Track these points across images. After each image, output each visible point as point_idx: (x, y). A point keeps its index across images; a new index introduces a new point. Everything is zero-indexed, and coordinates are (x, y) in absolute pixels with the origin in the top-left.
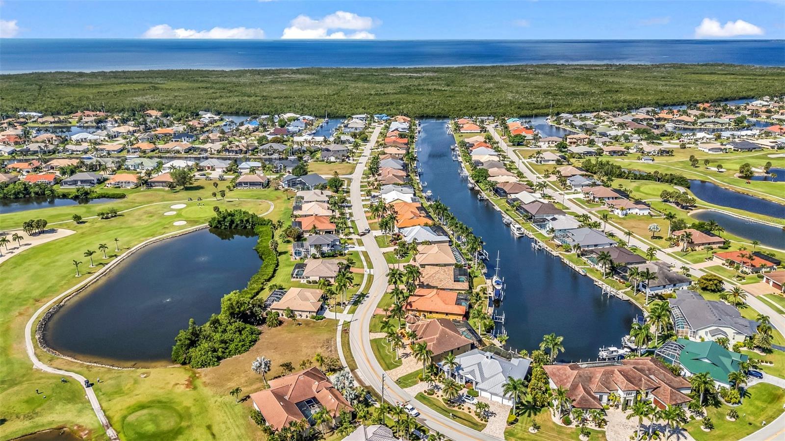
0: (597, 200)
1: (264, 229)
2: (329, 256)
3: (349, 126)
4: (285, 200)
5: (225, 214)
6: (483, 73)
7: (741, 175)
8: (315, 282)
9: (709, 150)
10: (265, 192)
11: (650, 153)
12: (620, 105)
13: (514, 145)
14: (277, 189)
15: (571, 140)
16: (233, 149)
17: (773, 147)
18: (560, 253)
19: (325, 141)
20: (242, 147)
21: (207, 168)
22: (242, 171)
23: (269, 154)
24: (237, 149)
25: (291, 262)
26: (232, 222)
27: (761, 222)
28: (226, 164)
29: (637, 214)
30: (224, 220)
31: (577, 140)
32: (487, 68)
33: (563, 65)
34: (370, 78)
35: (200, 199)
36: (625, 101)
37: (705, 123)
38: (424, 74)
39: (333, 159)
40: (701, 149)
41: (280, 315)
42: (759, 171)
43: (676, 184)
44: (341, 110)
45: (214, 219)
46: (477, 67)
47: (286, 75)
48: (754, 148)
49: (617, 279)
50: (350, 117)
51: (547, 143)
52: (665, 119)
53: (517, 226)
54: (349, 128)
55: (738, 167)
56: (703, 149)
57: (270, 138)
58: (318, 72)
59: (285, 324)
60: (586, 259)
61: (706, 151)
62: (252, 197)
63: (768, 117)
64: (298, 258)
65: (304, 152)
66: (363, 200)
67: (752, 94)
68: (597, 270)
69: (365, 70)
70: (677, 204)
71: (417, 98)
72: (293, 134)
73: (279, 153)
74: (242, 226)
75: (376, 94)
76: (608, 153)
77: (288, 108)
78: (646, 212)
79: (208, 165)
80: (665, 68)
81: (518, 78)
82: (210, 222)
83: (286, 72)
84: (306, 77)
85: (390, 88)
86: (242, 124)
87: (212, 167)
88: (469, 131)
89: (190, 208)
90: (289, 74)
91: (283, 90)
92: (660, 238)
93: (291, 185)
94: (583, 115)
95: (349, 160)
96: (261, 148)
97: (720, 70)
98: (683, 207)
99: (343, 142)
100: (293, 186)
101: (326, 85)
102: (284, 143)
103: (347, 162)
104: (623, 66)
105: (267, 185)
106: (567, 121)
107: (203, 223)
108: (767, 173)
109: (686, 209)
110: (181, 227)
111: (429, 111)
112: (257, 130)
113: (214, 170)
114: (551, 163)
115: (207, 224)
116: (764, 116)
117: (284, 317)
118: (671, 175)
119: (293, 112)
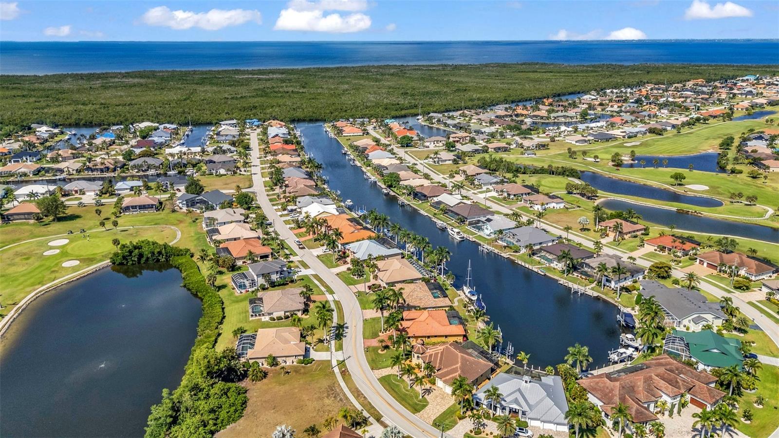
0: (512, 197)
1: (184, 260)
2: (279, 285)
3: (221, 133)
4: (190, 223)
5: (131, 247)
6: (330, 74)
7: (613, 164)
8: (280, 318)
9: (576, 142)
10: (159, 217)
11: (529, 147)
12: (476, 102)
13: (402, 146)
14: (174, 211)
15: (455, 139)
16: (97, 167)
17: (624, 137)
18: (511, 255)
19: (203, 151)
20: (108, 165)
21: (74, 193)
22: (119, 192)
23: (143, 171)
24: (102, 167)
25: (236, 297)
26: (141, 256)
27: (657, 206)
28: (97, 186)
29: (554, 207)
30: (131, 255)
31: (460, 139)
32: (332, 69)
33: (402, 65)
34: (215, 81)
35: (84, 231)
36: (479, 99)
37: (558, 117)
38: (271, 76)
39: (222, 171)
40: (568, 141)
41: (260, 364)
42: (626, 159)
43: (568, 176)
44: (203, 117)
45: (116, 255)
46: (322, 69)
47: (117, 80)
48: (611, 139)
49: (578, 276)
50: (217, 123)
51: (433, 143)
52: (522, 115)
53: (456, 230)
54: (222, 135)
55: (609, 157)
56: (571, 142)
57: (138, 151)
58: (152, 75)
59: (270, 375)
60: (539, 259)
61: (574, 143)
62: (147, 223)
63: (603, 110)
64: (244, 291)
65: (185, 166)
66: (281, 216)
67: (577, 89)
68: (554, 269)
69: (206, 73)
70: (583, 195)
71: (281, 101)
72: (161, 146)
73: (156, 168)
74: (154, 260)
75: (232, 98)
76: (493, 150)
77: (139, 116)
78: (562, 206)
79: (76, 189)
80: (493, 67)
81: (368, 79)
82: (111, 258)
83: (115, 76)
84: (142, 81)
85: (243, 91)
86: (93, 137)
87: (81, 190)
88: (351, 134)
89: (74, 244)
90: (119, 78)
91: (121, 96)
92: (588, 230)
93: (190, 204)
94: (451, 114)
95: (241, 171)
96: (131, 163)
97: (538, 69)
98: (588, 198)
99: (224, 152)
100: (192, 206)
101: (169, 90)
102: (156, 156)
103: (240, 174)
104: (456, 66)
105: (160, 206)
106: (439, 121)
107: (101, 260)
108: (632, 160)
109: (591, 199)
110: (74, 269)
111: (299, 114)
112: (114, 143)
113: (84, 194)
114: (447, 162)
115: (109, 261)
116: (599, 109)
117: (265, 366)
118: (562, 167)
119: (148, 120)
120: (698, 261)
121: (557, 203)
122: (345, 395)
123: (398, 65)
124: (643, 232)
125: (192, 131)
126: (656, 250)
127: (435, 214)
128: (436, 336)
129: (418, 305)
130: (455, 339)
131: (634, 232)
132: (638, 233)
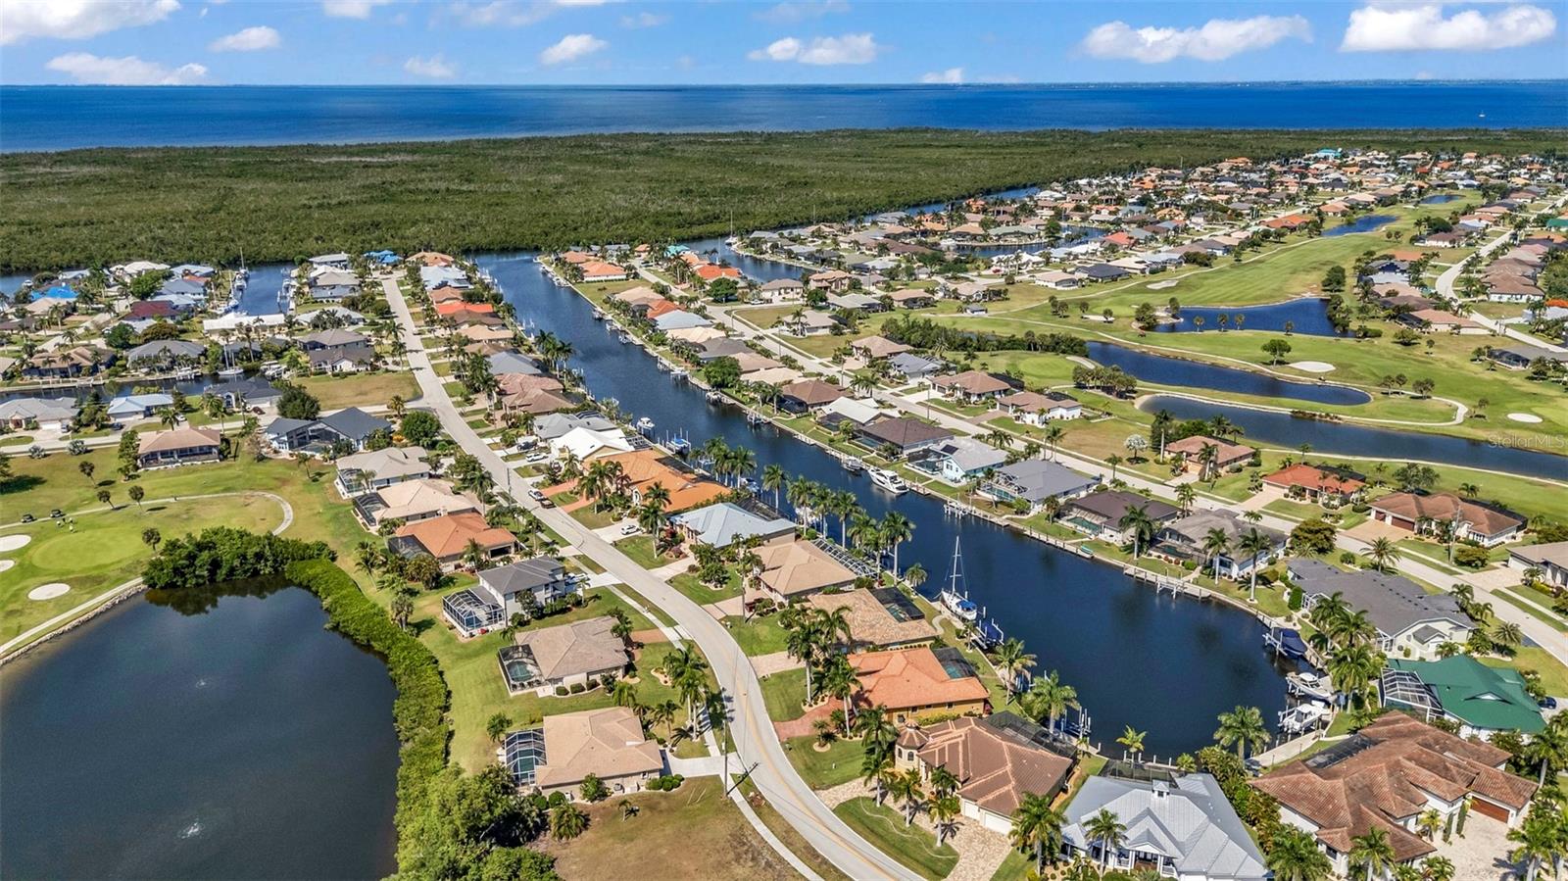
0: (974, 399)
1: (318, 569)
2: (552, 614)
3: (319, 283)
4: (305, 484)
5: (191, 548)
6: (516, 152)
7: (1141, 325)
8: (577, 689)
9: (1057, 284)
10: (228, 472)
11: (971, 297)
12: (835, 208)
13: (715, 301)
14: (261, 458)
15: (820, 284)
16: (53, 365)
17: (1143, 271)
18: (1012, 519)
19: (290, 323)
20: (78, 359)
21: (11, 426)
22: (118, 420)
23: (161, 370)
24: (66, 365)
25: (463, 646)
26: (215, 564)
27: (1252, 407)
28: (66, 407)
29: (1062, 417)
30: (192, 565)
31: (831, 283)
32: (517, 142)
33: (660, 134)
34: (269, 169)
35: (59, 513)
36: (839, 202)
37: (1005, 234)
38: (389, 158)
39: (347, 366)
40: (1042, 283)
41: (568, 796)
42: (1163, 315)
43: (1064, 352)
44: (267, 248)
45: (156, 565)
46: (495, 142)
47: (41, 170)
48: (1120, 275)
49: (1159, 557)
50: (304, 261)
51: (777, 293)
52: (935, 233)
53: (889, 473)
54: (323, 287)
55: (1131, 311)
56: (1045, 284)
57: (140, 326)
58: (119, 157)
59: (595, 820)
60: (1071, 525)
61: (1052, 285)
62: (205, 488)
63: (1084, 219)
64: (476, 632)
65: (258, 356)
66: (506, 458)
67: (1020, 179)
68: (1108, 544)
69: (243, 151)
70: (1108, 390)
71: (432, 211)
72: (189, 312)
73: (193, 363)
74: (245, 572)
75: (320, 206)
76: (901, 304)
77: (118, 248)
78: (1077, 413)
79: (17, 417)
80: (843, 137)
81: (597, 161)
82: (145, 574)
83: (36, 160)
84: (100, 170)
85: (339, 191)
86: (24, 298)
87: (28, 421)
88: (603, 278)
89: (44, 546)
90: (45, 166)
91: (63, 206)
92: (1145, 460)
93: (296, 443)
94: (795, 232)
95: (386, 363)
96: (132, 355)
97: (933, 140)
98: (1120, 395)
99: (338, 323)
100: (300, 445)
101: (170, 189)
102: (183, 336)
103: (387, 371)
104: (769, 134)
105: (225, 449)
106: (775, 246)
107: (119, 581)
108: (1174, 316)
109: (1126, 398)
110: (61, 604)
111: (475, 237)
112: (75, 309)
113: (36, 428)
114: (821, 332)
115: (140, 580)
116: (1076, 217)
117: (577, 798)
118: (1052, 336)
119: (142, 257)
120: (1373, 513)
121: (1068, 409)
122: (773, 852)
123: (652, 132)
124: (1250, 460)
125: (246, 279)
126: (1286, 496)
127: (832, 441)
128: (929, 706)
129: (870, 639)
130: (967, 708)
131: (1235, 460)
132: (1244, 463)
